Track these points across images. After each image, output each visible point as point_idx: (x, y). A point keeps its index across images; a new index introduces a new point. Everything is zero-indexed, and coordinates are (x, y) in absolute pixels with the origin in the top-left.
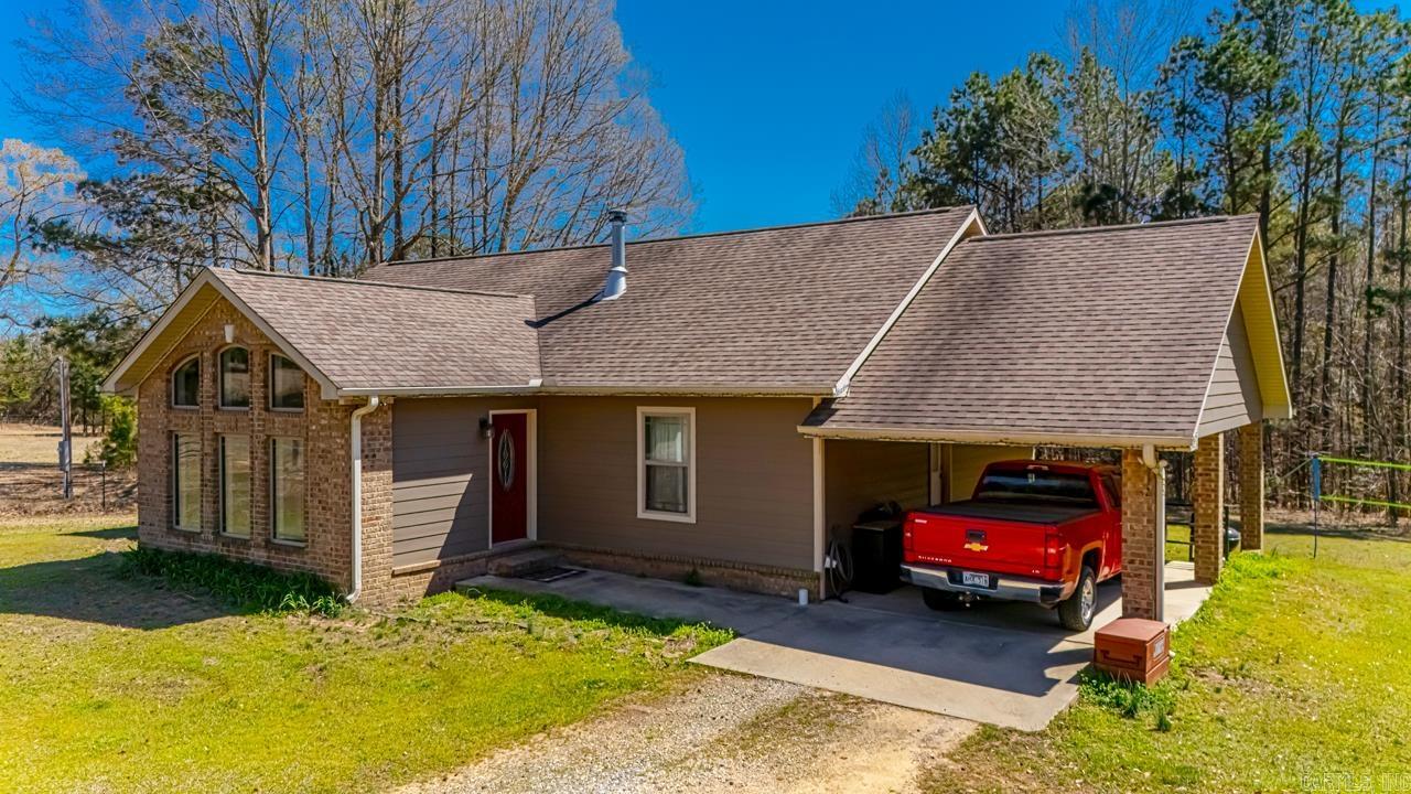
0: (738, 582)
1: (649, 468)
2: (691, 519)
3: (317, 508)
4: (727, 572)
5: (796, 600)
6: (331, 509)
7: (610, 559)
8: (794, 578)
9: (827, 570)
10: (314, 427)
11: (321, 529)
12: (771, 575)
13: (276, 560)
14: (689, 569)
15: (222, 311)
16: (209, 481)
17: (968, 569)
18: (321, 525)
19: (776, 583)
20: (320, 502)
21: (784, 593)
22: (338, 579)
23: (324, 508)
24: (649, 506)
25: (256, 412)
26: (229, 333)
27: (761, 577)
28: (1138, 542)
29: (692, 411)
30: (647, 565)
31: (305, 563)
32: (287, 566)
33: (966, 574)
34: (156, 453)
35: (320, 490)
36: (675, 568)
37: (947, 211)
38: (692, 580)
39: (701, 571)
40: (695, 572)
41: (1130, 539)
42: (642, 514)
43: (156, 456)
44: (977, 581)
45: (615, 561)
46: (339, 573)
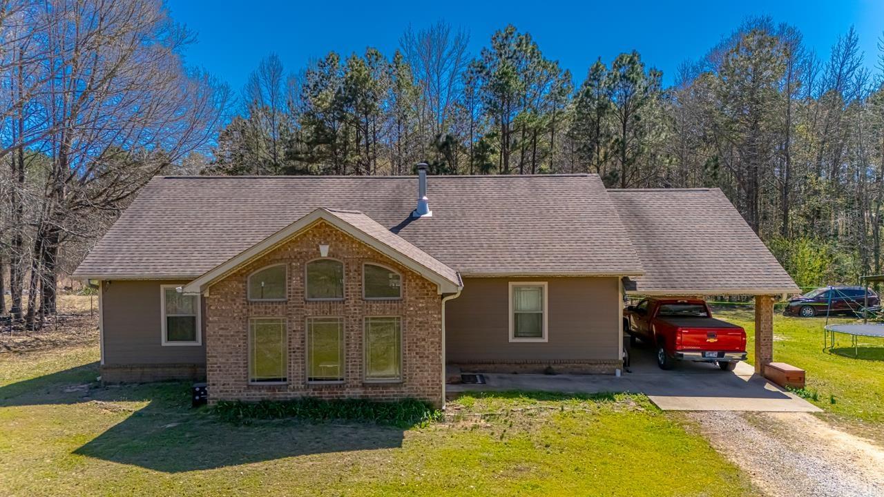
0: (576, 370)
1: (516, 315)
2: (546, 340)
3: (415, 357)
4: (569, 365)
5: (615, 374)
6: (428, 357)
7: (492, 366)
8: (609, 364)
9: (624, 358)
10: (412, 309)
11: (418, 370)
12: (596, 364)
13: (371, 393)
14: (545, 367)
15: (314, 235)
16: (298, 348)
17: (708, 350)
18: (418, 368)
19: (599, 367)
20: (417, 353)
21: (604, 372)
22: (434, 399)
23: (420, 357)
24: (516, 336)
25: (353, 301)
26: (324, 251)
27: (591, 366)
28: (767, 332)
29: (546, 284)
30: (518, 367)
31: (403, 392)
32: (383, 396)
33: (707, 353)
34: (232, 333)
35: (417, 347)
36: (537, 367)
38: (548, 372)
39: (553, 367)
40: (550, 368)
41: (764, 331)
42: (511, 339)
43: (232, 336)
44: (711, 355)
45: (496, 368)
46: (436, 395)
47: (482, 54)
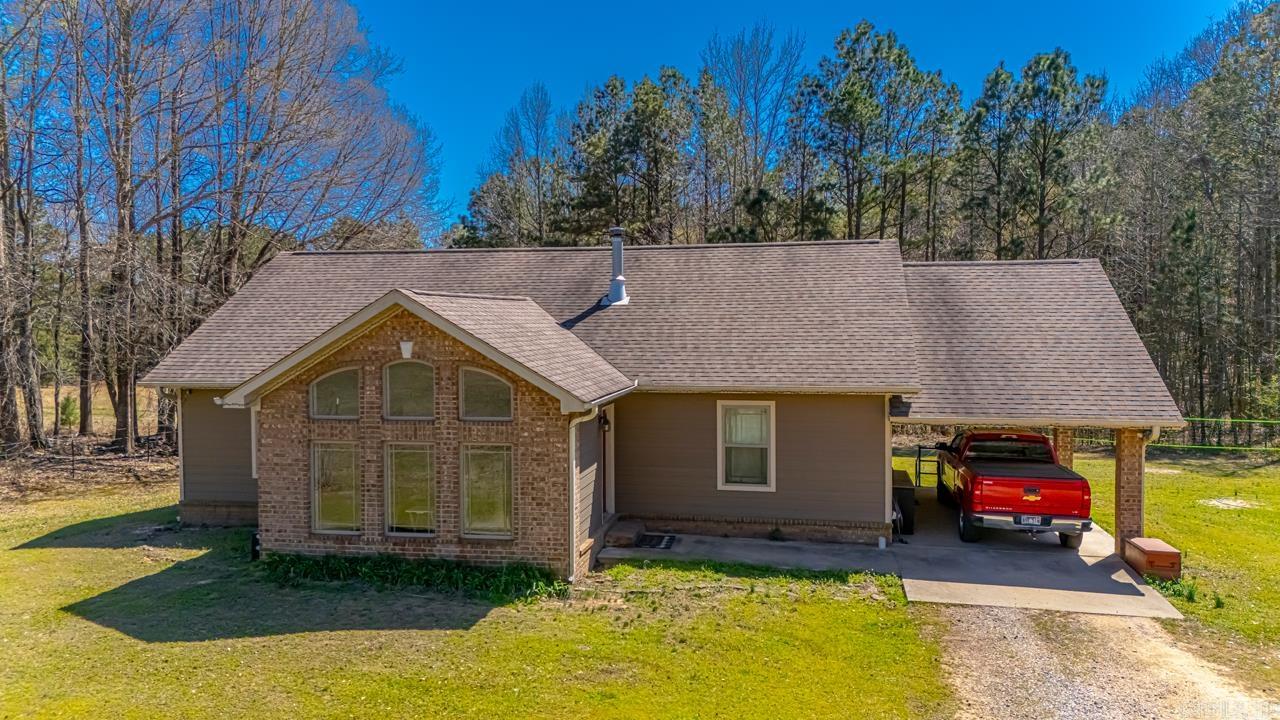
0: (819, 536)
1: (728, 451)
2: (772, 488)
3: (530, 504)
4: (808, 528)
5: (877, 545)
6: (548, 505)
7: (692, 525)
8: (870, 528)
9: (894, 521)
10: (526, 434)
11: (535, 523)
12: (849, 528)
13: (470, 553)
14: (770, 528)
15: (394, 328)
16: (373, 486)
17: (1024, 513)
18: (535, 519)
19: (853, 534)
20: (533, 499)
21: (861, 541)
22: (557, 565)
23: (538, 504)
24: (728, 481)
25: (445, 422)
26: (407, 350)
27: (839, 530)
28: (1131, 487)
29: (772, 404)
30: (730, 527)
31: (514, 553)
32: (487, 558)
33: (1024, 517)
34: (289, 461)
35: (533, 489)
36: (757, 528)
37: (877, 243)
38: (775, 536)
39: (782, 529)
40: (777, 530)
41: (1126, 486)
42: (721, 486)
43: (290, 465)
44: (1031, 521)
45: (697, 526)
46: (560, 559)
47: (821, 66)
